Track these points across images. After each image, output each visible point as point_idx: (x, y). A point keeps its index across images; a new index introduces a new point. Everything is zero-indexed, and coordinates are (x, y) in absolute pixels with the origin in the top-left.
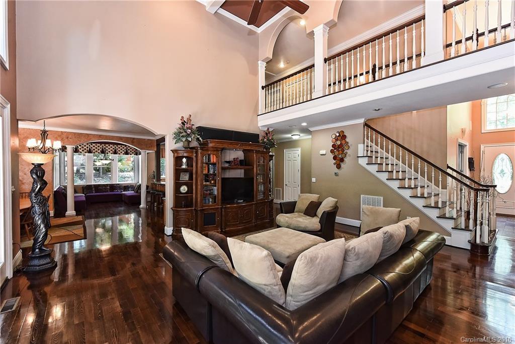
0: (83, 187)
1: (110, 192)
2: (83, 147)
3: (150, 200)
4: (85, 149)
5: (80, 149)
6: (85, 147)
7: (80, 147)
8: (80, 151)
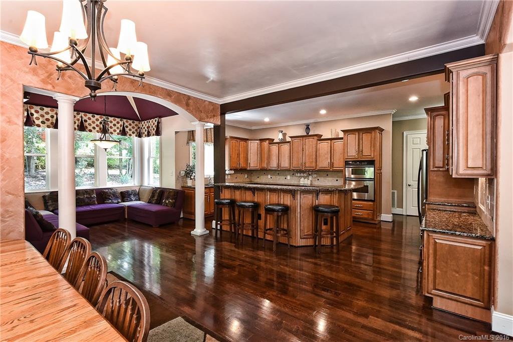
0: (44, 197)
1: (98, 204)
2: (42, 116)
3: (228, 219)
4: (48, 120)
5: (38, 119)
6: (48, 117)
7: (36, 115)
8: (37, 122)
